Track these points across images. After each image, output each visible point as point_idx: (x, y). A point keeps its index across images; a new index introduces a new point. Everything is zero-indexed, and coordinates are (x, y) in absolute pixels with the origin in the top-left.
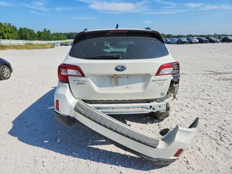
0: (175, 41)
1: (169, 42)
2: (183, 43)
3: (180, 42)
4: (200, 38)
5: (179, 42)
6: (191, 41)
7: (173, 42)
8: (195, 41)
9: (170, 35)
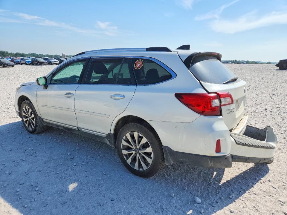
0: (28, 61)
1: (19, 62)
2: (41, 64)
3: (37, 63)
4: (60, 59)
5: (34, 62)
6: (50, 62)
7: (25, 62)
8: (55, 62)
9: (5, 52)
